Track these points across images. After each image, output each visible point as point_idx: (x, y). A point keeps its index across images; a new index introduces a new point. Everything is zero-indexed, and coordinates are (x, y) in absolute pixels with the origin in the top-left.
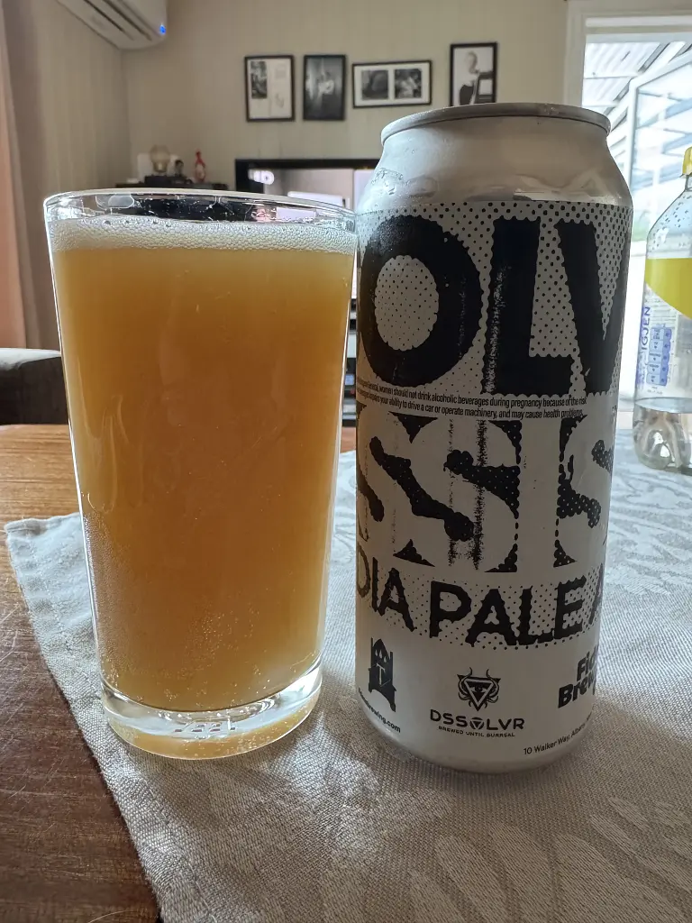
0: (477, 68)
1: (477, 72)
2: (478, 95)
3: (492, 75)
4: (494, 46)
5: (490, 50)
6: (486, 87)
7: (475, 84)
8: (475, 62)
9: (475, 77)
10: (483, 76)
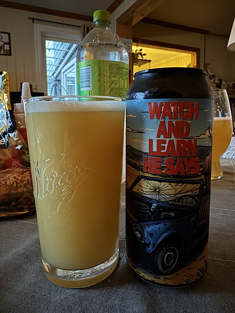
0: (3, 40)
1: (3, 42)
2: (4, 50)
3: (9, 43)
4: (9, 34)
5: (7, 35)
6: (7, 47)
7: (3, 46)
8: (2, 39)
9: (2, 43)
10: (5, 43)
